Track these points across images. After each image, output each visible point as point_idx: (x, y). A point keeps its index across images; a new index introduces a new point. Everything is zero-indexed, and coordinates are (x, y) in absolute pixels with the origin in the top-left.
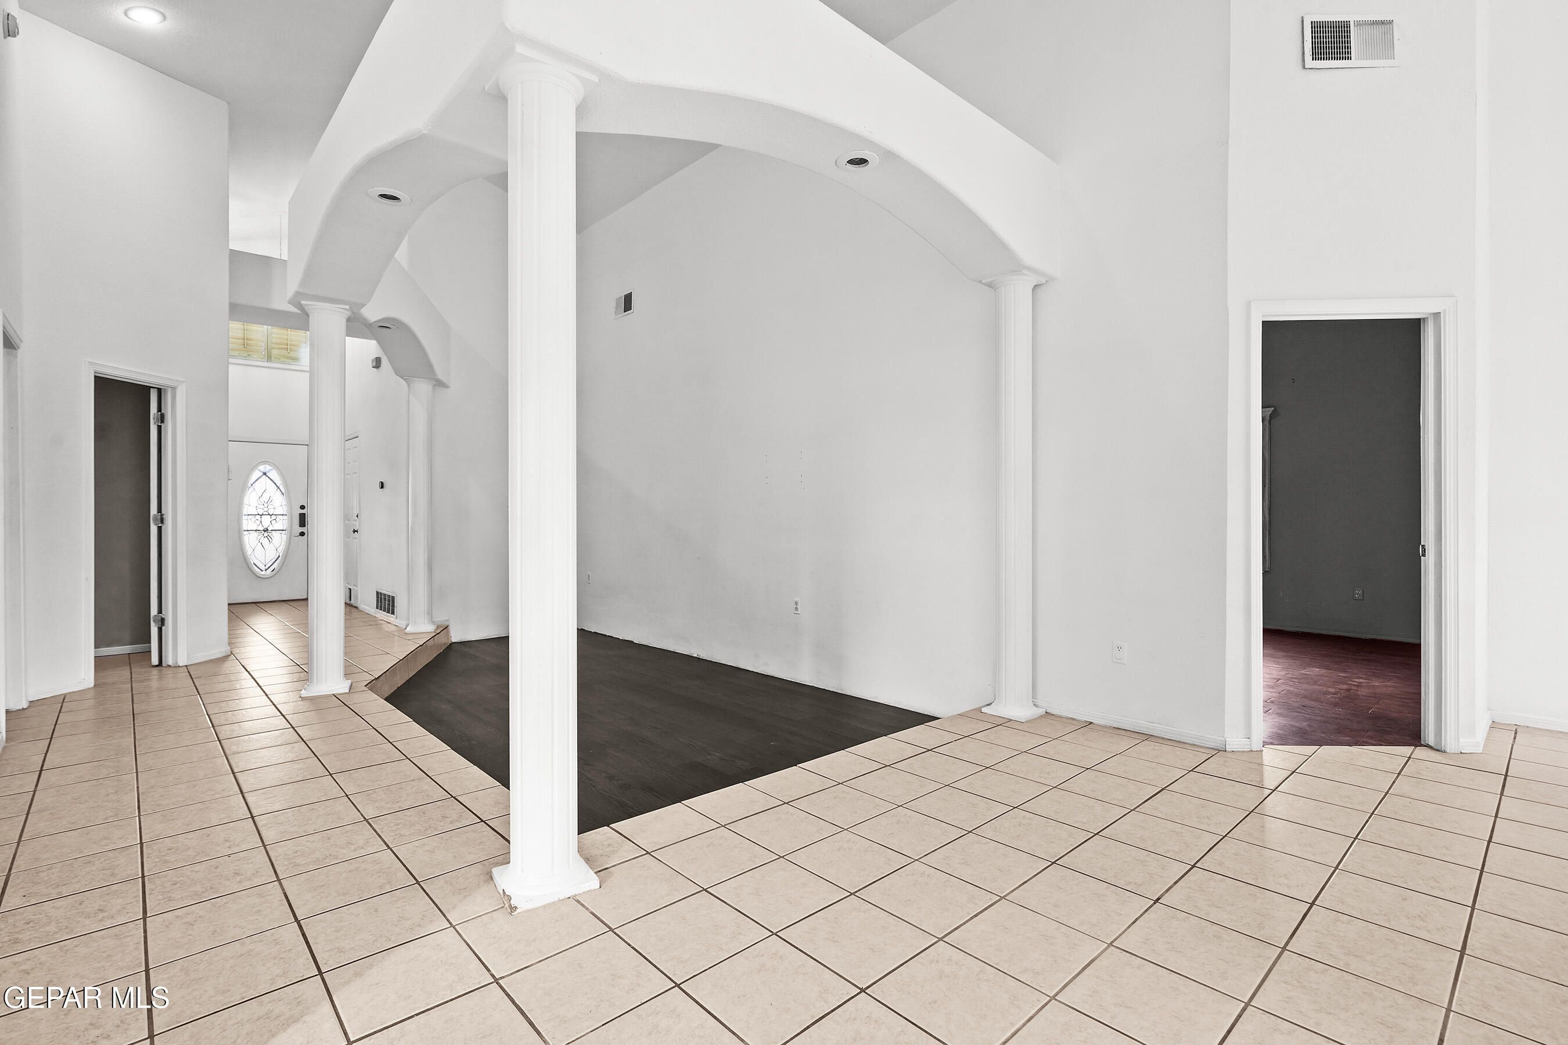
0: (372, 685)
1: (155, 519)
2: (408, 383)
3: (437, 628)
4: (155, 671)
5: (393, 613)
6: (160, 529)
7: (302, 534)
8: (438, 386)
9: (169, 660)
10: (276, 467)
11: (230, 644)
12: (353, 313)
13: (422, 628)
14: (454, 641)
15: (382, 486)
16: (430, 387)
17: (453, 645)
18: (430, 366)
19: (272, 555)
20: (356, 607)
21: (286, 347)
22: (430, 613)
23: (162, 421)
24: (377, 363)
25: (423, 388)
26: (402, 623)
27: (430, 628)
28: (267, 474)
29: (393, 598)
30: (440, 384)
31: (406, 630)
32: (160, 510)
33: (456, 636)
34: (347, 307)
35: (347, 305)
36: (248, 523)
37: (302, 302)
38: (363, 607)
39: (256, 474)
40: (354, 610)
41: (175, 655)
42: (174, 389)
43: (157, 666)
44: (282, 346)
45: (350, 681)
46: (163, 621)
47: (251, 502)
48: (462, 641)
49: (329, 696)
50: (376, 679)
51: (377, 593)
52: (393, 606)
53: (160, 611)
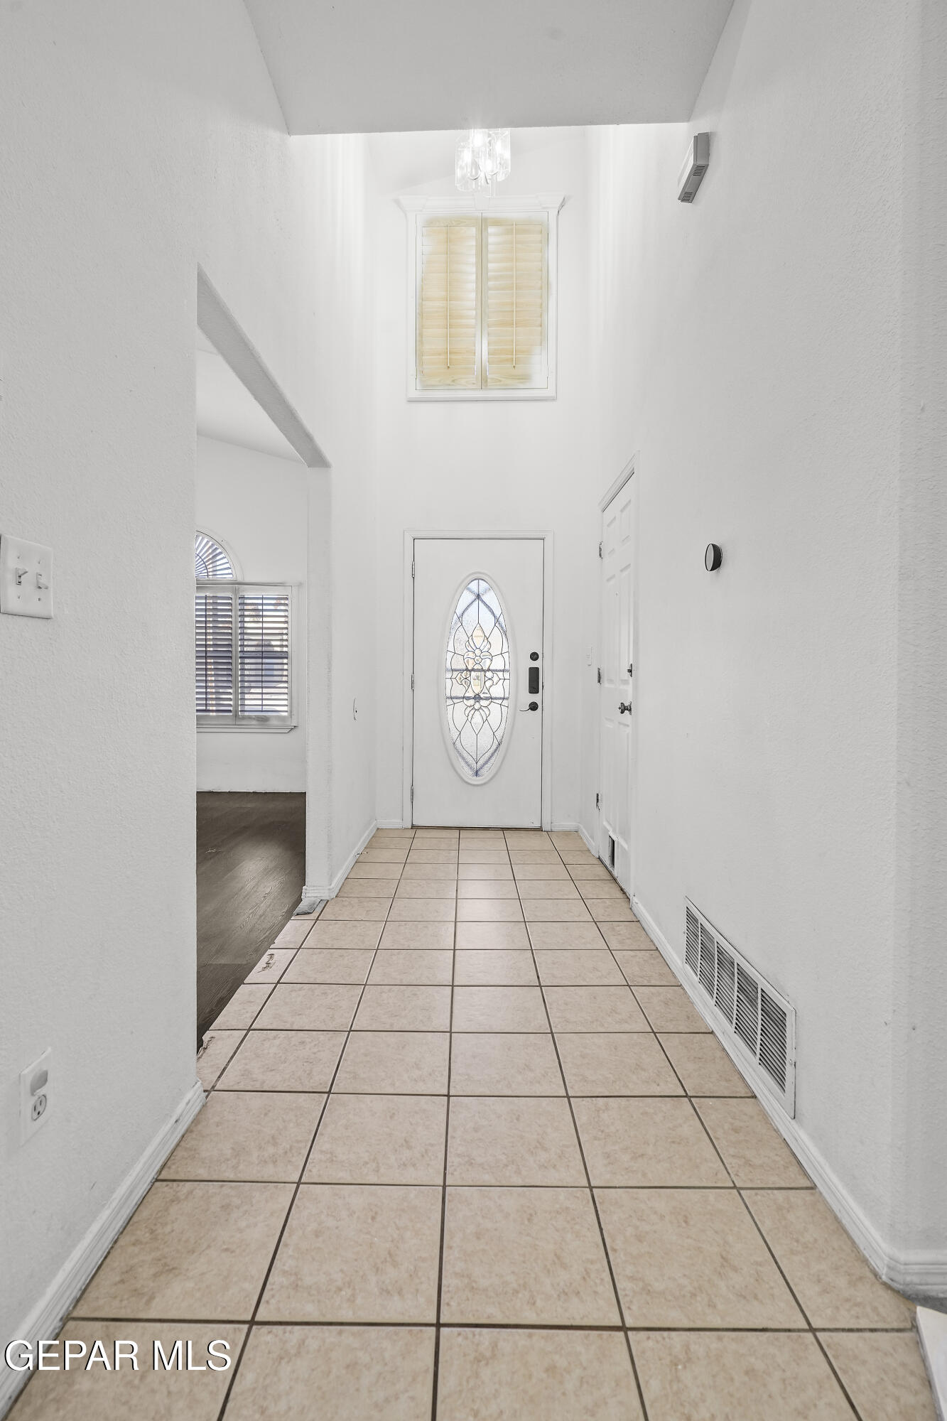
7: (534, 707)
21: (509, 356)
28: (484, 598)
39: (467, 597)
44: (503, 357)
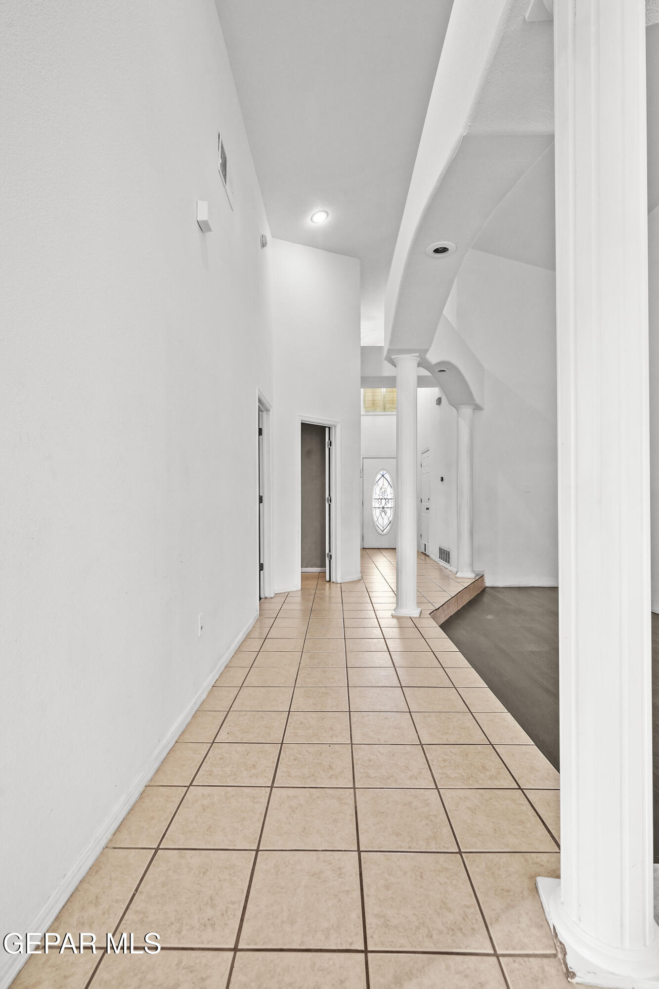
0: (433, 614)
1: (328, 500)
2: (456, 409)
3: (476, 576)
4: (327, 585)
5: (449, 562)
6: (330, 505)
8: (476, 409)
9: (333, 579)
10: (388, 472)
11: (362, 572)
12: (421, 359)
13: (466, 576)
14: (487, 586)
15: (442, 479)
16: (471, 410)
17: (487, 588)
18: (471, 394)
19: (386, 522)
20: (428, 556)
22: (472, 565)
23: (331, 446)
24: (439, 401)
25: (467, 411)
26: (455, 570)
27: (472, 575)
29: (449, 552)
30: (477, 408)
31: (457, 575)
32: (330, 496)
33: (488, 583)
34: (418, 354)
35: (418, 353)
36: (376, 504)
37: (392, 357)
38: (432, 556)
40: (427, 557)
41: (336, 576)
42: (335, 426)
43: (328, 581)
45: (420, 609)
46: (331, 556)
47: (377, 493)
48: (493, 586)
49: (407, 618)
50: (436, 610)
51: (440, 548)
52: (449, 558)
53: (330, 551)
